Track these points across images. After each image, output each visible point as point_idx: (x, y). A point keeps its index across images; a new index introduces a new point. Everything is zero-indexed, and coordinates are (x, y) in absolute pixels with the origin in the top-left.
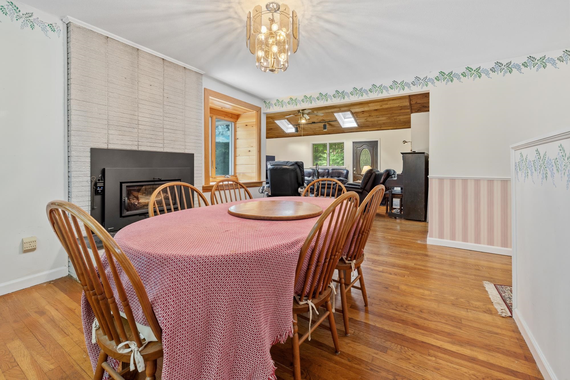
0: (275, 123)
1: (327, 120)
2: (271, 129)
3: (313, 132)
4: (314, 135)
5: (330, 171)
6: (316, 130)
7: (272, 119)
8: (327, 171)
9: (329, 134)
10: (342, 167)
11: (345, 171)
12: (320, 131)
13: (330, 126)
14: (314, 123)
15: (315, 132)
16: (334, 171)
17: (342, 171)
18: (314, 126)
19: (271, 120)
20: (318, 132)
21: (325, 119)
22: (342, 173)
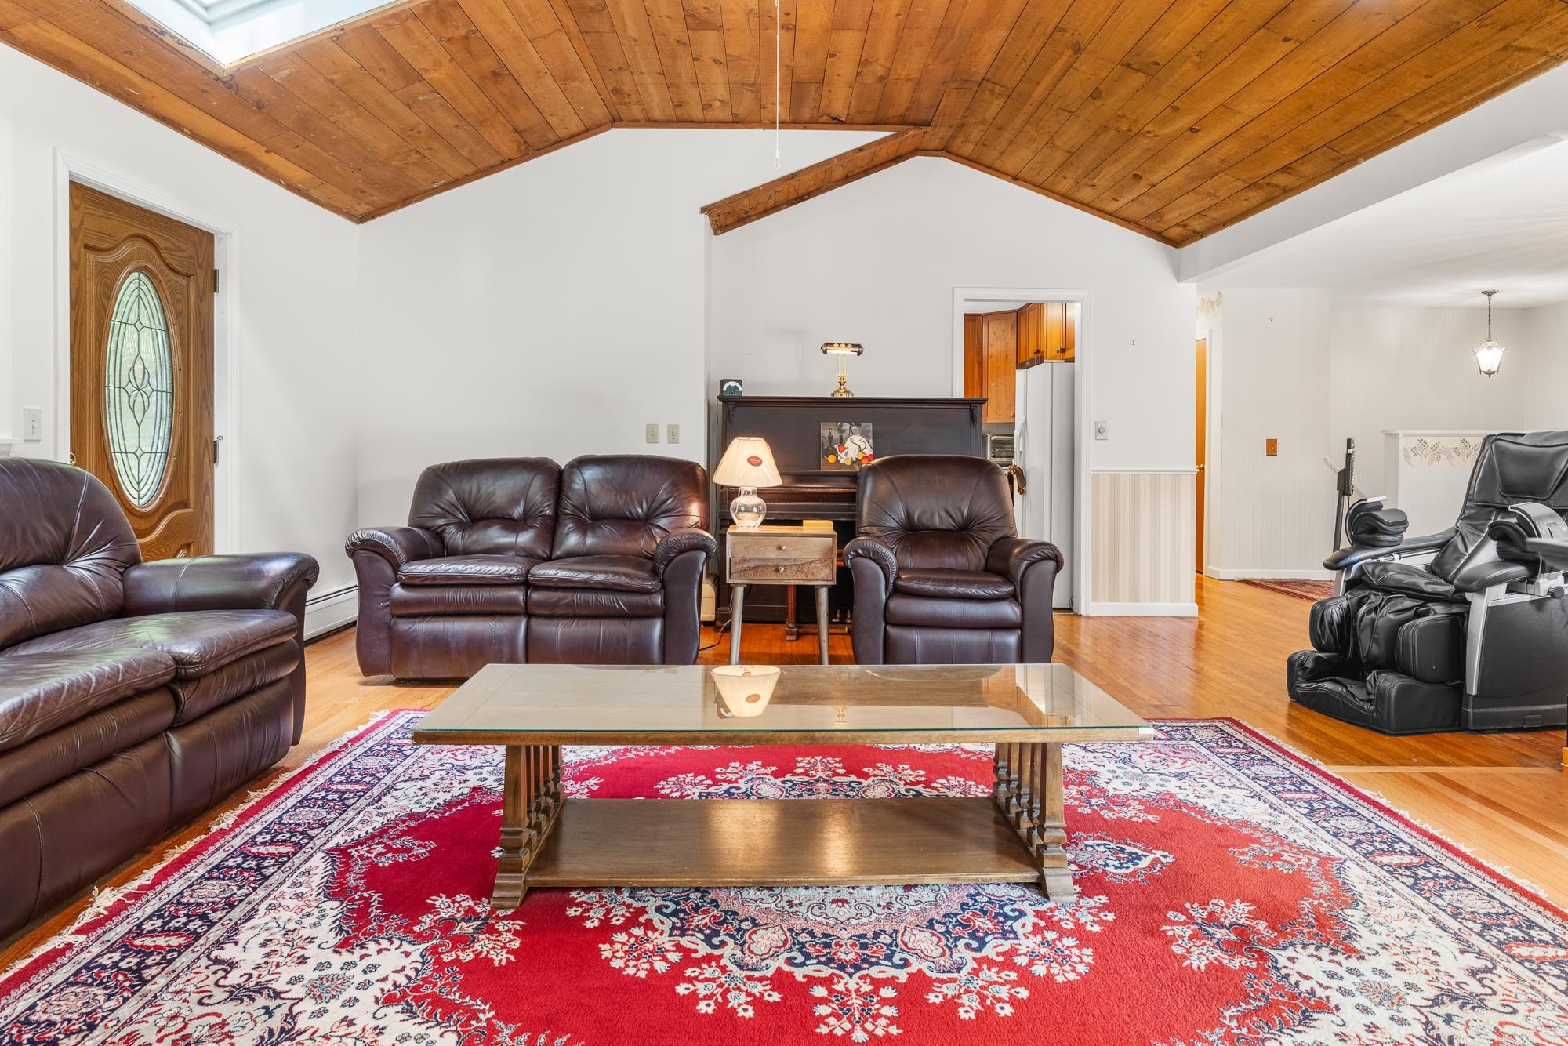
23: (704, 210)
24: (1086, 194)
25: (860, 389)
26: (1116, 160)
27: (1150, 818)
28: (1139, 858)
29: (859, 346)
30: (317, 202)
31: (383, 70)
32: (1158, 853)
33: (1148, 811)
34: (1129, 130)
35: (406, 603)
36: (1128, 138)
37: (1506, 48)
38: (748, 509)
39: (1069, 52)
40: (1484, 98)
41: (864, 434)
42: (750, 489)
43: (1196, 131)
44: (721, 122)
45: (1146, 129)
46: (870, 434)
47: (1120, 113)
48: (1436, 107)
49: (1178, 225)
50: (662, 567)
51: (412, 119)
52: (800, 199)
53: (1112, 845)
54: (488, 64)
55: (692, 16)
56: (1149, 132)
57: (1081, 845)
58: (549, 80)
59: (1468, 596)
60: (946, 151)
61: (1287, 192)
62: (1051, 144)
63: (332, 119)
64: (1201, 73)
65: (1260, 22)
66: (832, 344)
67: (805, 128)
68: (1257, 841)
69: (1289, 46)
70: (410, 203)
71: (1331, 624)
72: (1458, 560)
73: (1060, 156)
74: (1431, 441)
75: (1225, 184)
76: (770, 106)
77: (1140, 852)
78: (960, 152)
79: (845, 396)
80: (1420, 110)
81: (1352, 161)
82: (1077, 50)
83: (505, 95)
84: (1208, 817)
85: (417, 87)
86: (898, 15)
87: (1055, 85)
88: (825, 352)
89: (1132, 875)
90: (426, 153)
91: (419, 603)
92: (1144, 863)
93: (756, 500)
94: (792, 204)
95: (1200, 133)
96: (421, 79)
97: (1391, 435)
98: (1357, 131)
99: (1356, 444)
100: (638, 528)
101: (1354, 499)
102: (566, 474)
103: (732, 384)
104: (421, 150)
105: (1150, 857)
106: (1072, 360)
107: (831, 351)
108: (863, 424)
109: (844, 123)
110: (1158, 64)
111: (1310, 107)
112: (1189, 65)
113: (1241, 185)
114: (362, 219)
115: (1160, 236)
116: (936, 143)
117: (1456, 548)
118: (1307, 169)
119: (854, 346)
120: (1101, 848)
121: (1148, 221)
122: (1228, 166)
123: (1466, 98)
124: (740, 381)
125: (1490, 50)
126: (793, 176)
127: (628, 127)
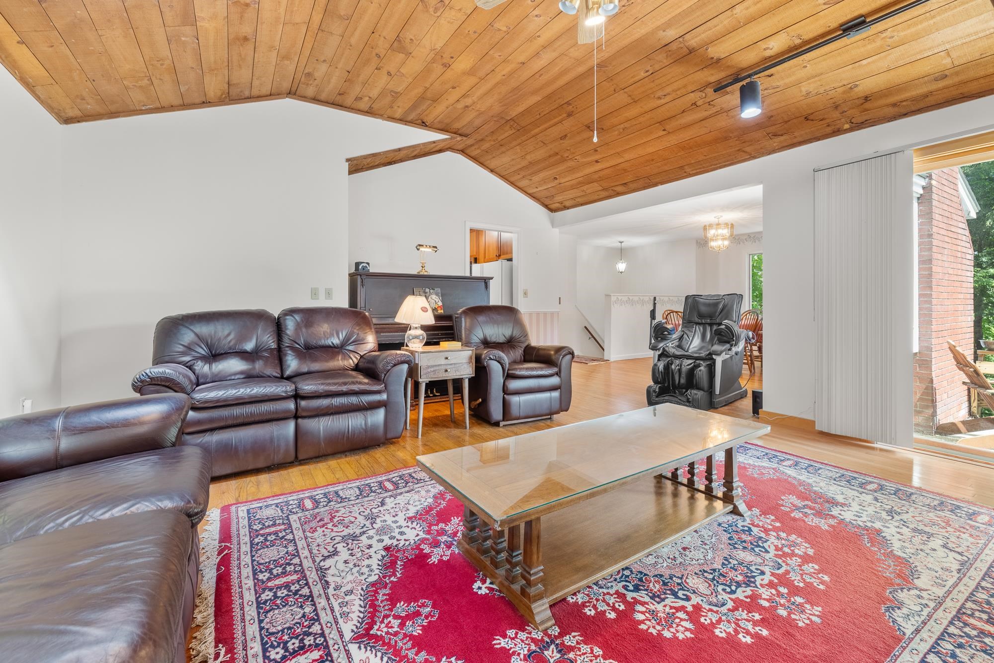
23: (348, 160)
24: (523, 183)
25: (432, 271)
26: (551, 170)
29: (436, 247)
30: (38, 98)
31: (171, 7)
34: (568, 157)
35: (199, 422)
36: (564, 160)
37: (739, 150)
38: (416, 337)
39: (565, 115)
40: (720, 168)
41: (437, 294)
42: (417, 326)
43: (598, 162)
44: (359, 110)
45: (576, 158)
46: (440, 295)
47: (568, 148)
48: (700, 168)
49: (559, 202)
50: (383, 375)
51: (165, 52)
52: (390, 163)
54: (246, 29)
55: (400, 41)
56: (576, 159)
58: (275, 53)
59: (714, 357)
60: (463, 152)
61: (619, 194)
62: (523, 157)
63: (100, 32)
64: (619, 137)
65: (660, 120)
66: (423, 245)
67: (406, 124)
69: (664, 133)
70: (118, 117)
71: (662, 372)
72: (687, 343)
73: (524, 163)
74: (631, 298)
75: (595, 186)
76: (396, 107)
78: (470, 154)
79: (426, 273)
80: (693, 168)
81: (656, 185)
82: (570, 115)
83: (240, 56)
85: (188, 30)
86: (504, 76)
87: (547, 129)
88: (418, 249)
90: (155, 82)
91: (211, 420)
93: (420, 332)
94: (386, 166)
95: (599, 164)
96: (194, 24)
97: (608, 296)
98: (664, 173)
99: (657, 299)
100: (338, 353)
101: (656, 321)
102: (282, 320)
103: (364, 265)
104: (153, 79)
106: (510, 260)
107: (422, 249)
108: (436, 289)
109: (426, 126)
110: (603, 129)
111: (653, 160)
112: (616, 133)
113: (601, 188)
114: (68, 121)
115: (546, 206)
116: (460, 147)
117: (686, 339)
118: (632, 186)
119: (434, 247)
121: (545, 199)
122: (600, 179)
123: (713, 167)
124: (368, 264)
125: (733, 150)
126: (400, 150)
127: (298, 99)
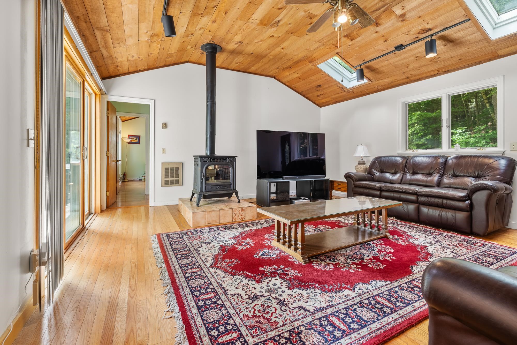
0: (320, 71)
1: (436, 27)
2: (320, 86)
3: (405, 77)
4: (407, 83)
5: (450, 161)
6: (411, 67)
7: (310, 62)
8: (441, 160)
9: (449, 71)
10: (489, 150)
11: (503, 163)
12: (419, 68)
13: (449, 45)
14: (400, 47)
15: (409, 76)
16: (463, 161)
17: (491, 161)
18: (402, 57)
19: (310, 65)
20: (414, 73)
21: (428, 26)
22: (491, 168)
27: (262, 269)
28: (262, 255)
32: (258, 257)
33: (264, 271)
53: (269, 256)
57: (276, 254)
68: (231, 268)
77: (262, 256)
84: (245, 274)
89: (262, 251)
92: (260, 254)
105: (259, 255)
120: (272, 255)
